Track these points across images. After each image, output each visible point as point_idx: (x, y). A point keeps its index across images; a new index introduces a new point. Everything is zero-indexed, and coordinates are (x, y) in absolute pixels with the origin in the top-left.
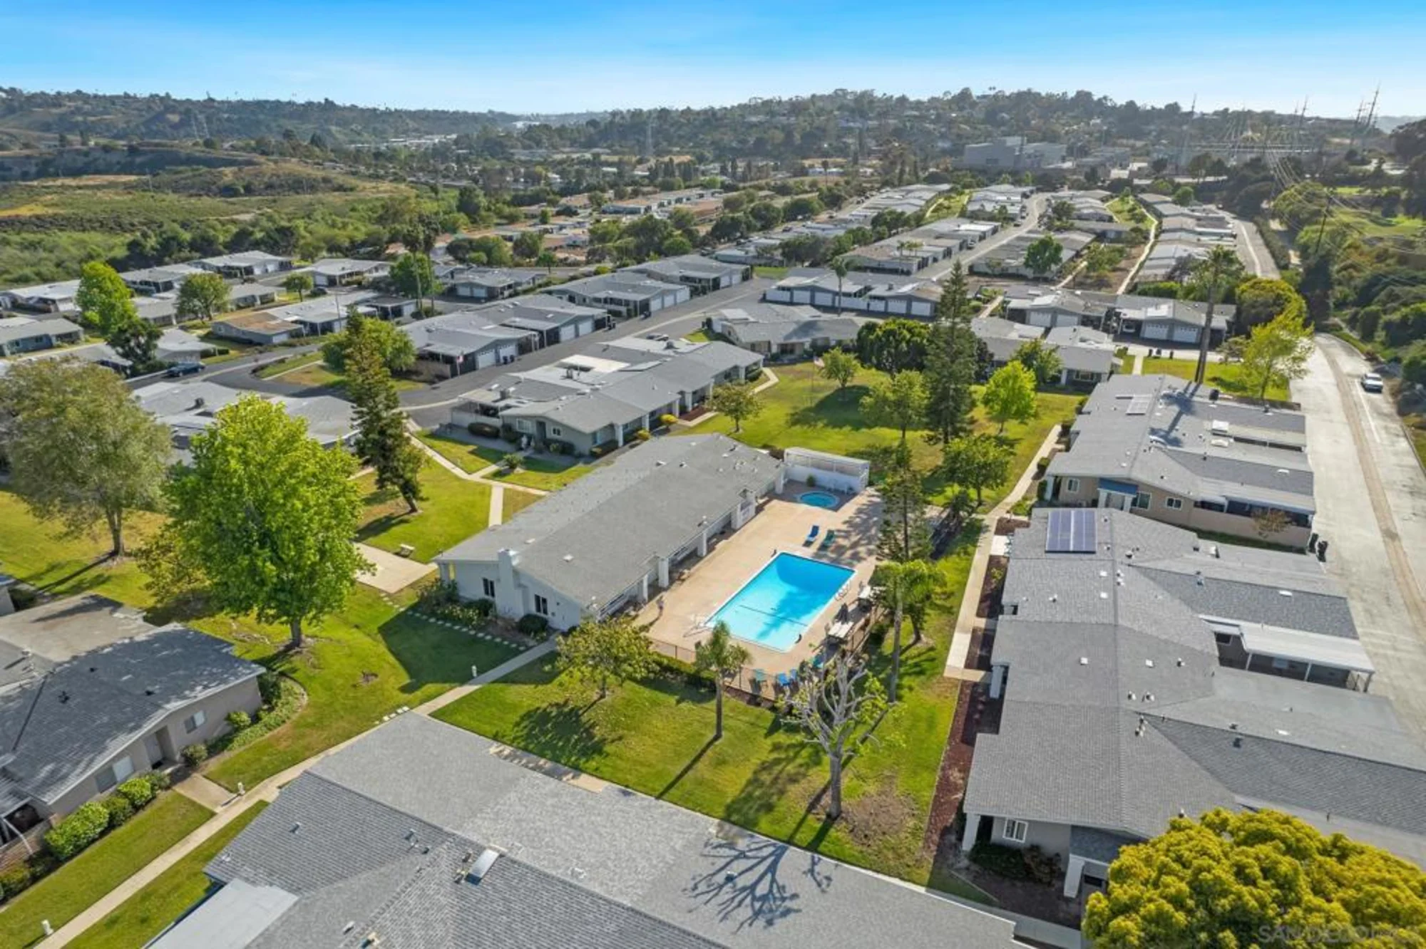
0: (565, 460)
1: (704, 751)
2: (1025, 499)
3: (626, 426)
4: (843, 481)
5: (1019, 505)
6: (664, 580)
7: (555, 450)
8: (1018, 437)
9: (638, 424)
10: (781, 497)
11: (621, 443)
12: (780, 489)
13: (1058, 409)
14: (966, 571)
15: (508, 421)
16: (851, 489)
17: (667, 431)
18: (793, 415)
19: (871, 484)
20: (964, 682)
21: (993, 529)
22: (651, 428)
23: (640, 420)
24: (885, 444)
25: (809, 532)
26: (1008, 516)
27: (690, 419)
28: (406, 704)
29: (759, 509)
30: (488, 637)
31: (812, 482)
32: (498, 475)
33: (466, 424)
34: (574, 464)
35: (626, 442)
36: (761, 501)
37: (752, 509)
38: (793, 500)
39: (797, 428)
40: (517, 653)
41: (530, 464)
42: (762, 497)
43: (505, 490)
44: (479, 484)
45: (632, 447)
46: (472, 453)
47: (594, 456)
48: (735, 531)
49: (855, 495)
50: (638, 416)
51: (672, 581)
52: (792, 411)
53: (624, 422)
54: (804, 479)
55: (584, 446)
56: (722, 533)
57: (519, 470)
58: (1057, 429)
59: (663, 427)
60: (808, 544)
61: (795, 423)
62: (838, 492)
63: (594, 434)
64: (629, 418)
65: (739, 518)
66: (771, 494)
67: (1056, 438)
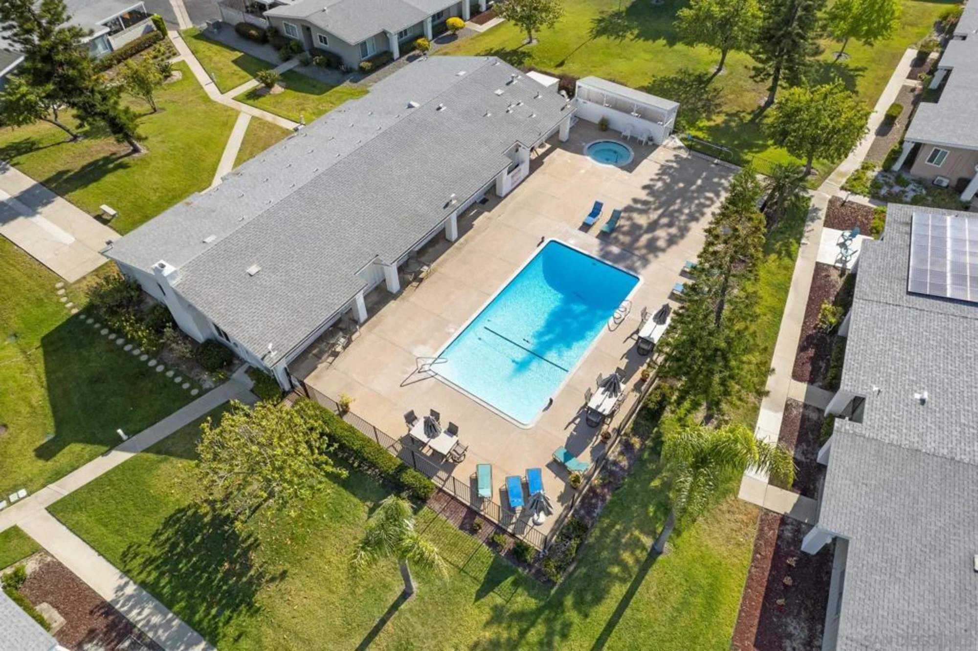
0: (330, 75)
1: (383, 622)
2: (865, 167)
3: (401, 34)
4: (643, 127)
5: (857, 178)
6: (394, 284)
7: (319, 65)
8: (860, 65)
9: (418, 31)
10: (566, 145)
11: (396, 54)
12: (564, 135)
13: (912, 25)
14: (783, 289)
15: (275, 24)
16: (651, 139)
17: (454, 37)
18: (600, 21)
19: (675, 131)
20: (767, 512)
21: (822, 214)
22: (435, 35)
23: (421, 24)
24: (700, 70)
25: (590, 209)
26: (843, 195)
27: (481, 23)
28: (24, 486)
29: (536, 164)
30: (160, 368)
31: (604, 126)
32: (253, 96)
33: (235, 23)
34: (339, 82)
35: (402, 53)
36: (541, 151)
37: (525, 168)
38: (579, 151)
39: (603, 39)
40: (187, 399)
41: (291, 80)
42: (541, 146)
43: (253, 118)
44: (226, 109)
45: (411, 59)
46: (235, 62)
47: (364, 73)
48: (500, 199)
49: (655, 146)
50: (420, 20)
51: (404, 284)
52: (598, 17)
53: (401, 28)
54: (596, 120)
55: (354, 60)
56: (484, 201)
57: (277, 89)
58: (911, 54)
59: (449, 33)
60: (586, 227)
61: (600, 32)
62: (634, 141)
63: (363, 44)
64: (407, 22)
65: (506, 182)
66: (555, 141)
67: (909, 69)
